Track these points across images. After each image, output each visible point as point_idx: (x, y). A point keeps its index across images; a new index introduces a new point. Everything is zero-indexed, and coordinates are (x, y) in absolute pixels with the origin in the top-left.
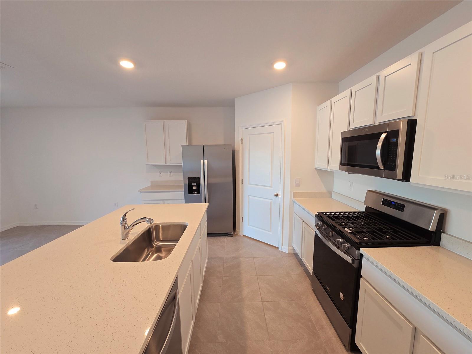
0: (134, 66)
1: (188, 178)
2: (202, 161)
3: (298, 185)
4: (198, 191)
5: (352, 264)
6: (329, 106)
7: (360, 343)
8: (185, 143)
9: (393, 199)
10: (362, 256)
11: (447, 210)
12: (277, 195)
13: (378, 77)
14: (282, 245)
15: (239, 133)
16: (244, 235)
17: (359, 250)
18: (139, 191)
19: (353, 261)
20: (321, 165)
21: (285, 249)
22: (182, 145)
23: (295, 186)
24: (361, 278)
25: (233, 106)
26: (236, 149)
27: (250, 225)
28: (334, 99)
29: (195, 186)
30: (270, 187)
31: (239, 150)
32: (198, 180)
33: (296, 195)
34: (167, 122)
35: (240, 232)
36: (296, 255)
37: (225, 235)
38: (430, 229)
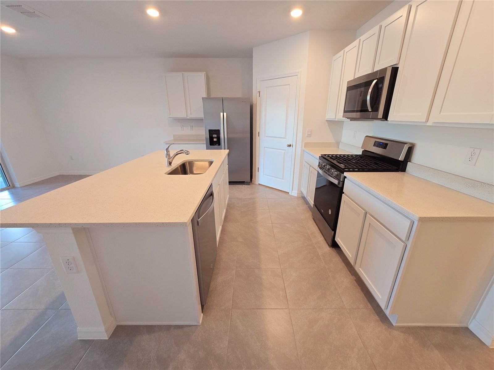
0: (159, 14)
1: (209, 130)
2: (222, 114)
3: (309, 136)
4: (218, 143)
5: (338, 186)
6: (342, 56)
7: (338, 239)
8: (205, 96)
9: (382, 140)
10: (345, 177)
11: (414, 143)
12: (290, 146)
13: (381, 26)
14: (292, 190)
15: (257, 86)
16: (259, 184)
17: (343, 173)
18: (164, 143)
19: (339, 183)
20: (330, 116)
21: (294, 193)
22: (202, 98)
23: (307, 137)
24: (343, 194)
25: (251, 57)
26: (253, 103)
27: (265, 175)
28: (346, 49)
29: (215, 137)
30: (284, 138)
31: (256, 103)
32: (218, 132)
33: (307, 145)
34: (186, 74)
35: (256, 181)
36: (304, 198)
37: (243, 183)
38: (399, 159)
